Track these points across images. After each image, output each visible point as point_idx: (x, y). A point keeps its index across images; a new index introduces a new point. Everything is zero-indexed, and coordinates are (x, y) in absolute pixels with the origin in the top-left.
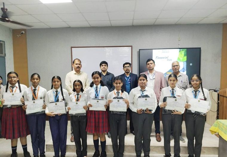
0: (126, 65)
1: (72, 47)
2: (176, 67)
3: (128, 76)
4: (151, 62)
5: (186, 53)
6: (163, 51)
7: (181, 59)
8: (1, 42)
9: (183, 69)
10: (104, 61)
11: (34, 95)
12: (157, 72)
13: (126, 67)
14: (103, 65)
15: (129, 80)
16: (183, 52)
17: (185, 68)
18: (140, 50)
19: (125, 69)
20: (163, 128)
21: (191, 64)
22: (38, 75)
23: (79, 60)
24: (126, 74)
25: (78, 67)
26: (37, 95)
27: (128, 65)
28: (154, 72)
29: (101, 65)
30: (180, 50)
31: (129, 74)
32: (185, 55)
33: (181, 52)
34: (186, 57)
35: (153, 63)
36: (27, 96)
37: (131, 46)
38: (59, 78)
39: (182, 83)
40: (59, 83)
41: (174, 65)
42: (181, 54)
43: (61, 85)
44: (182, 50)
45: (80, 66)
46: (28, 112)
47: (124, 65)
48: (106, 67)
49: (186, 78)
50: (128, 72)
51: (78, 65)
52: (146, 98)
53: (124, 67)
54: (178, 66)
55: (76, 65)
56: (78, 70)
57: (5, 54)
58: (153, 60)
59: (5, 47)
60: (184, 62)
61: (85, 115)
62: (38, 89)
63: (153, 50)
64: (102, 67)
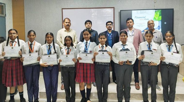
0: (108, 24)
1: (62, 9)
2: (151, 25)
3: (110, 33)
4: (131, 20)
5: (160, 14)
6: (141, 12)
7: (157, 18)
8: (3, 5)
9: (159, 27)
10: (89, 20)
11: (30, 49)
12: (136, 29)
13: (109, 25)
14: (87, 23)
15: (111, 36)
16: (159, 13)
17: (160, 27)
18: (121, 11)
19: (108, 26)
20: (141, 78)
21: (165, 23)
22: (34, 31)
23: (68, 19)
24: (108, 31)
25: (68, 25)
26: (33, 48)
27: (110, 23)
28: (133, 29)
29: (86, 23)
30: (156, 11)
31: (111, 31)
32: (160, 15)
33: (157, 12)
34: (161, 17)
35: (132, 21)
36: (25, 50)
37: (114, 8)
38: (52, 34)
39: (157, 38)
40: (52, 39)
41: (149, 23)
42: (157, 14)
43: (53, 40)
44: (158, 11)
45: (69, 24)
46: (25, 63)
47: (107, 23)
48: (90, 25)
49: (160, 34)
50: (111, 29)
51: (68, 24)
52: (127, 51)
53: (106, 25)
54: (153, 24)
55: (66, 24)
56: (68, 28)
57: (5, 15)
58: (132, 19)
59: (5, 8)
60: (159, 21)
61: (74, 66)
62: (34, 44)
63: (132, 11)
64: (87, 25)
